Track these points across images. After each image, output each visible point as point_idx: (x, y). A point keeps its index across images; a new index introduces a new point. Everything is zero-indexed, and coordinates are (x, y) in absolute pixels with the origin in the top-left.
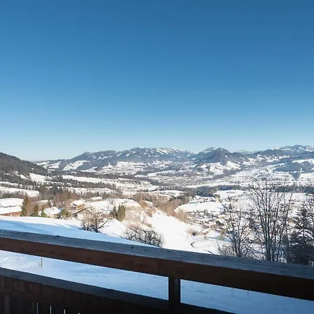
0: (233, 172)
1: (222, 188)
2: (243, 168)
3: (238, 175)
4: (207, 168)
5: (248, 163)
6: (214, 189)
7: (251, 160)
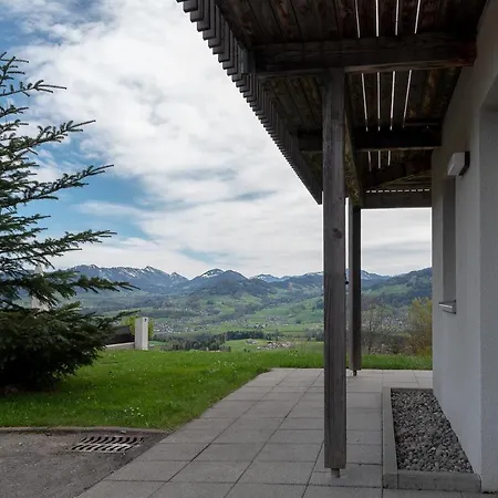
0: (252, 309)
1: (233, 336)
2: (268, 304)
3: (258, 314)
4: (209, 303)
5: (275, 297)
6: (222, 338)
7: (280, 291)
